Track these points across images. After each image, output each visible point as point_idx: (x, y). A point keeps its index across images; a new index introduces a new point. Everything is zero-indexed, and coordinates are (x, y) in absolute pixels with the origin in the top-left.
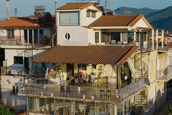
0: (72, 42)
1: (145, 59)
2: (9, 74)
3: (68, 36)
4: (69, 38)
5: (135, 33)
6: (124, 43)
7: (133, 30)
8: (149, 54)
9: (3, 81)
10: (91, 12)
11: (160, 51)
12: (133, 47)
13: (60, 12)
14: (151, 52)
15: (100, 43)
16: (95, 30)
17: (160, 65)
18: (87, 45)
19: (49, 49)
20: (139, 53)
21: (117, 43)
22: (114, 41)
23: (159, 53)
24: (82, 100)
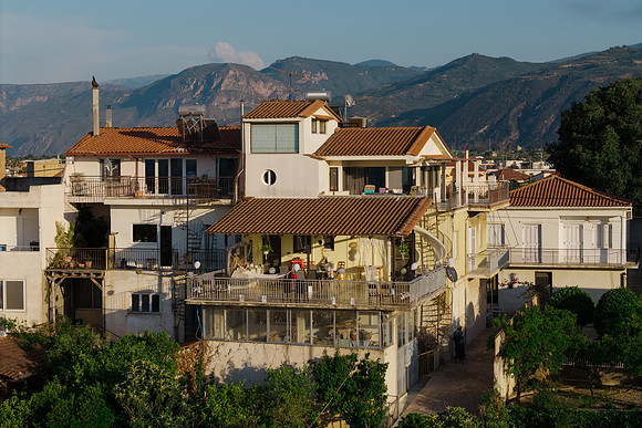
0: (280, 191)
1: (444, 226)
2: (123, 266)
3: (271, 177)
4: (273, 181)
5: (418, 170)
6: (395, 191)
7: (415, 163)
8: (452, 216)
9: (107, 284)
10: (318, 122)
11: (472, 209)
12: (420, 200)
13: (252, 123)
14: (456, 212)
15: (342, 193)
16: (329, 162)
17: (473, 240)
18: (316, 197)
19: (231, 206)
20: (433, 215)
21: (377, 191)
22: (370, 188)
23: (471, 214)
24: (331, 307)
